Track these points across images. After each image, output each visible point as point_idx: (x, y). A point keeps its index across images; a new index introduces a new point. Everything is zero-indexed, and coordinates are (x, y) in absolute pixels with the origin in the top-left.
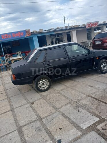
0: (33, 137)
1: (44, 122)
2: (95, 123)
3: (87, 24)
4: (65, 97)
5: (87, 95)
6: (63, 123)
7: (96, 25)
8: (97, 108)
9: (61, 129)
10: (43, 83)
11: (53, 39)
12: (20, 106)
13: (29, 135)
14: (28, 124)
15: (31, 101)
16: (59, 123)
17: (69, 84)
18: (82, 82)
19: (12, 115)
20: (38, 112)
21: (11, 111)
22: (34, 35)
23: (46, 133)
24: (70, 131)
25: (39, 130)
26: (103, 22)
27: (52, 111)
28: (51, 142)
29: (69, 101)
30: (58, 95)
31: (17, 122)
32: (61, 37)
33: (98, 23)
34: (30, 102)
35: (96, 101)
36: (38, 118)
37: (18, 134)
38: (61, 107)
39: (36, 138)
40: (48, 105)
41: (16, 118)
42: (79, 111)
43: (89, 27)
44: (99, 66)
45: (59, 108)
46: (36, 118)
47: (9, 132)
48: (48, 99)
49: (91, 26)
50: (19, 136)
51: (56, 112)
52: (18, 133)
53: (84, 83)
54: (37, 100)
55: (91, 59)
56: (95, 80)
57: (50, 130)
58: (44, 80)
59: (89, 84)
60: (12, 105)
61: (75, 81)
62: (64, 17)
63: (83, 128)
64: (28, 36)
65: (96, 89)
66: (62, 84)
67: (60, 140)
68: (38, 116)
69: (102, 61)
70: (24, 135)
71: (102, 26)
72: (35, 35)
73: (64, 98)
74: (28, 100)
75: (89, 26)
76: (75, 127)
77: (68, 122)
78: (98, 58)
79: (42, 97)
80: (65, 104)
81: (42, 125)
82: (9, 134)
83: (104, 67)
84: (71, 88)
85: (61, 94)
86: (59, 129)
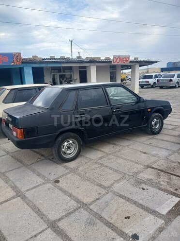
0: (85, 236)
1: (95, 211)
2: (176, 205)
3: (114, 58)
4: (111, 169)
5: (145, 166)
6: (127, 209)
7: (126, 60)
8: (168, 183)
9: (128, 218)
10: (69, 147)
11: (56, 75)
12: (34, 187)
13: (76, 234)
14: (66, 216)
15: (52, 177)
16: (121, 209)
17: (107, 149)
18: (128, 146)
19: (25, 204)
20: (74, 194)
21: (19, 198)
22: (25, 65)
23: (107, 228)
24: (144, 220)
25: (91, 223)
26: (135, 58)
27: (101, 192)
28: (122, 239)
29: (121, 176)
30: (96, 166)
31: (42, 215)
32: (69, 73)
33: (129, 58)
34: (50, 180)
35: (162, 173)
36: (79, 205)
37: (54, 234)
38: (112, 185)
39: (92, 237)
40: (88, 183)
41: (36, 208)
42: (144, 189)
43: (116, 63)
44: (150, 123)
45: (110, 187)
46: (75, 205)
47: (34, 233)
48: (82, 173)
49: (120, 60)
50: (58, 237)
51: (107, 193)
52: (54, 232)
53: (130, 147)
54: (63, 176)
55: (140, 111)
56: (145, 143)
57: (112, 221)
58: (71, 142)
59: (140, 149)
60: (16, 187)
61: (115, 144)
62: (72, 41)
63: (163, 213)
64: (16, 65)
65: (154, 156)
66: (96, 149)
67: (136, 234)
68: (78, 201)
69: (154, 115)
70: (68, 234)
71: (134, 64)
72: (28, 65)
73: (110, 171)
74: (46, 177)
75: (116, 60)
76: (150, 213)
77: (134, 206)
78: (149, 110)
79: (71, 171)
80: (116, 180)
81: (92, 214)
82: (35, 236)
83: (156, 124)
84: (114, 155)
85: (102, 165)
86: (126, 218)
